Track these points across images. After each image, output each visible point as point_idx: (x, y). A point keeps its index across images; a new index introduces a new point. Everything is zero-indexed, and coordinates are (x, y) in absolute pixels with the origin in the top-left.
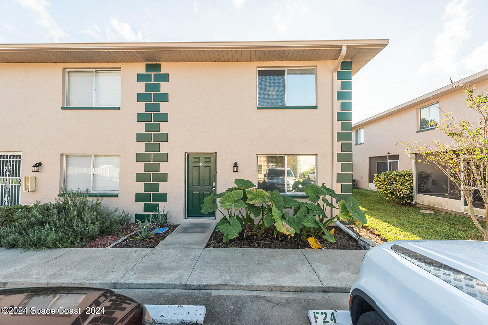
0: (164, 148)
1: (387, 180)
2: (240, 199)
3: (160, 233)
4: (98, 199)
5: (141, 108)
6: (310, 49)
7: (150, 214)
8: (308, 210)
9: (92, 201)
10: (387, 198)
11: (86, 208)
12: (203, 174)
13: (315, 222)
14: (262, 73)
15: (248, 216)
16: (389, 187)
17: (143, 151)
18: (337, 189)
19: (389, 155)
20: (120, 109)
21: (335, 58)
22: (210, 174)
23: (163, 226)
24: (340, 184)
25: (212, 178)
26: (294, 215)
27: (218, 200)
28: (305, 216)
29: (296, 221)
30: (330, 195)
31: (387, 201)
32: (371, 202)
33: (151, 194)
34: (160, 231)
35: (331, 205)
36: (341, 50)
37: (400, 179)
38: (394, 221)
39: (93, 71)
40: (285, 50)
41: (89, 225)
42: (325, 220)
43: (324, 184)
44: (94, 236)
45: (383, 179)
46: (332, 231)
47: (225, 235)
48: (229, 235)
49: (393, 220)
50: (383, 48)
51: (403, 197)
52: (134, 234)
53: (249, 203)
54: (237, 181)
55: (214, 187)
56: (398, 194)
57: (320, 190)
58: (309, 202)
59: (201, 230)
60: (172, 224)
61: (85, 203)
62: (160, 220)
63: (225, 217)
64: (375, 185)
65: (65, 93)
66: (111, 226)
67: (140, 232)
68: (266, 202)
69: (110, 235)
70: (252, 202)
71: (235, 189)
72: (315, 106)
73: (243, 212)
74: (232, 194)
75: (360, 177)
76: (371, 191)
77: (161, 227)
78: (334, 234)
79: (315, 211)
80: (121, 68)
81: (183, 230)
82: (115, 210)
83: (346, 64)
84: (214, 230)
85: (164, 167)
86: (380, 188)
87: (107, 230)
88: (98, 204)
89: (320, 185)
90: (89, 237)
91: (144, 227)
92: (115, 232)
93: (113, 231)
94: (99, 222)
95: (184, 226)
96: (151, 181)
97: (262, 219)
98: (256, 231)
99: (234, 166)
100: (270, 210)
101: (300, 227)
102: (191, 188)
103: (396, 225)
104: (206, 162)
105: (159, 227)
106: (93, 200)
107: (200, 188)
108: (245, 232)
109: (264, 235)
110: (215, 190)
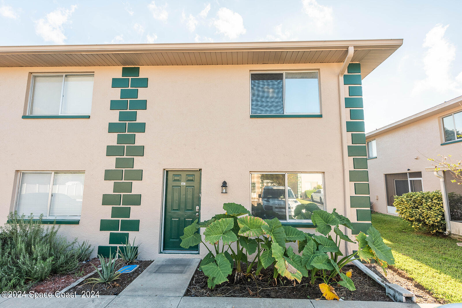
0: (139, 163)
1: (410, 203)
2: (231, 230)
3: (128, 273)
4: (53, 228)
5: (114, 117)
6: (311, 50)
7: (117, 247)
8: (318, 244)
9: (46, 229)
10: (413, 226)
11: (38, 239)
12: (184, 196)
13: (328, 263)
14: (255, 77)
15: (240, 252)
16: (414, 212)
17: (113, 167)
18: (352, 215)
19: (409, 171)
20: (89, 118)
21: (341, 60)
22: (193, 195)
23: (131, 263)
24: (354, 210)
25: (196, 201)
26: (300, 252)
27: (203, 230)
28: (314, 253)
29: (302, 260)
30: (345, 225)
31: (413, 230)
32: (392, 230)
33: (119, 220)
34: (127, 271)
35: (346, 238)
36: (347, 52)
37: (427, 202)
38: (427, 258)
39: (63, 76)
40: (282, 51)
41: (38, 262)
42: (339, 258)
43: (335, 209)
44: (43, 278)
45: (406, 203)
46: (349, 273)
47: (210, 278)
48: (216, 279)
49: (425, 257)
50: (397, 49)
51: (433, 225)
52: (95, 273)
53: (242, 235)
54: (227, 206)
55: (197, 212)
56: (426, 222)
57: (330, 219)
58: (318, 234)
59: (180, 269)
60: (144, 260)
61: (37, 232)
62: (129, 254)
63: (210, 252)
64: (395, 208)
65: (29, 100)
66: (67, 263)
67: (101, 271)
68: (263, 234)
69: (63, 275)
70: (245, 234)
71: (224, 216)
72: (319, 114)
73: (234, 246)
74: (219, 223)
75: (376, 198)
76: (390, 216)
77: (129, 264)
78: (352, 276)
79: (326, 246)
80: (94, 72)
81: (157, 269)
82: (73, 242)
83: (354, 67)
84: (197, 270)
85: (137, 187)
86: (403, 214)
87: (61, 268)
88: (53, 234)
89: (330, 211)
90: (36, 279)
91: (108, 264)
92: (71, 270)
93: (68, 269)
94: (51, 258)
95: (159, 263)
96: (120, 205)
97: (258, 255)
98: (251, 272)
99: (222, 186)
100: (269, 244)
101: (309, 269)
102: (169, 213)
103: (430, 264)
104: (189, 180)
105: (126, 264)
106: (48, 229)
107: (179, 212)
108: (236, 273)
109: (261, 278)
110: (199, 215)
